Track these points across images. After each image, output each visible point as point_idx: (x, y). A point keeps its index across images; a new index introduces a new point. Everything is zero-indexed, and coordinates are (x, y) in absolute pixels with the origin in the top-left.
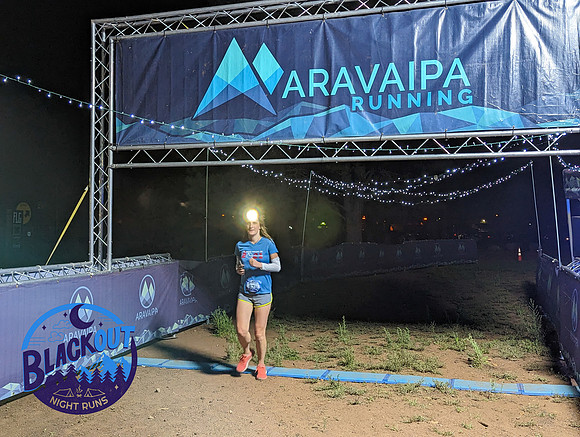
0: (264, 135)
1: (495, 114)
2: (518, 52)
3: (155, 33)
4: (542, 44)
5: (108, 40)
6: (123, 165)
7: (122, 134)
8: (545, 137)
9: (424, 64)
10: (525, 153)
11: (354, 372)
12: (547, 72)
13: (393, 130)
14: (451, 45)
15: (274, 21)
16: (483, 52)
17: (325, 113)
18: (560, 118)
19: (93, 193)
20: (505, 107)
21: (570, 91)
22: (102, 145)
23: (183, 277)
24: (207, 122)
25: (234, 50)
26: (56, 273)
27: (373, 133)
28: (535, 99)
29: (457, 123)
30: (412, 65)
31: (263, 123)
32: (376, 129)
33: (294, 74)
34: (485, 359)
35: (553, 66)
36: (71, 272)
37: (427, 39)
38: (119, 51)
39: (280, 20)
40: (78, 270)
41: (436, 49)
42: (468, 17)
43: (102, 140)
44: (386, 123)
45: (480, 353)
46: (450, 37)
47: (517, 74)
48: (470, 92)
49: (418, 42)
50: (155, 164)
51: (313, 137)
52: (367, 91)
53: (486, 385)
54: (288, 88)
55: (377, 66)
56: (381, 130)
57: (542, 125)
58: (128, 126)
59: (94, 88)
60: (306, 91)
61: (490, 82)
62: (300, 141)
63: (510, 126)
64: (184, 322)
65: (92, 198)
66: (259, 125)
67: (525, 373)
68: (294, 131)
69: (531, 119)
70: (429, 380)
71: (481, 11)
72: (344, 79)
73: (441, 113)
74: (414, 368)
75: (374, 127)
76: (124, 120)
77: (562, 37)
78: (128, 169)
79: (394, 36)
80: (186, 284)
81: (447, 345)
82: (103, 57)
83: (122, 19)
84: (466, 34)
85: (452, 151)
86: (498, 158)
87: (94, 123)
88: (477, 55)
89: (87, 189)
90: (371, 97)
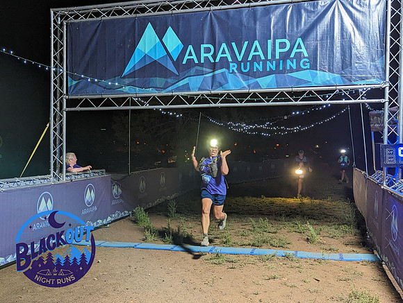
0: (170, 88)
1: (324, 75)
2: (340, 35)
3: (95, 19)
4: (355, 29)
5: (62, 23)
6: (73, 109)
7: (73, 87)
8: (357, 91)
9: (278, 41)
10: (344, 101)
11: (232, 248)
12: (358, 48)
13: (257, 85)
14: (295, 29)
15: (177, 11)
16: (317, 35)
17: (211, 74)
18: (367, 78)
19: (52, 128)
20: (331, 71)
21: (373, 60)
22: (58, 95)
23: (114, 185)
24: (131, 80)
25: (150, 31)
26: (28, 183)
27: (244, 88)
28: (351, 65)
29: (300, 81)
30: (270, 42)
31: (169, 80)
32: (245, 85)
33: (190, 47)
34: (318, 238)
35: (362, 44)
36: (38, 182)
37: (280, 24)
38: (70, 31)
39: (180, 11)
40: (42, 181)
41: (286, 32)
42: (306, 10)
43: (58, 91)
44: (252, 81)
45: (314, 234)
46: (295, 24)
47: (339, 49)
48: (308, 60)
49: (274, 27)
50: (95, 108)
51: (204, 90)
52: (240, 59)
53: (318, 255)
54: (187, 57)
55: (246, 43)
56: (249, 86)
57: (355, 83)
58: (76, 82)
59: (52, 56)
60: (199, 59)
61: (321, 54)
62: (195, 93)
63: (334, 83)
64: (115, 216)
65: (52, 131)
66: (167, 82)
67: (344, 246)
68: (191, 86)
69: (347, 79)
70: (281, 252)
71: (315, 6)
72: (224, 51)
73: (289, 74)
74: (271, 245)
75: (244, 84)
76: (73, 78)
77: (368, 25)
78: (77, 111)
79: (258, 22)
80: (116, 190)
81: (293, 229)
82: (59, 34)
83: (72, 8)
84: (305, 22)
85: (296, 100)
86: (327, 105)
87: (52, 80)
88: (312, 36)
89: (48, 125)
90: (242, 64)
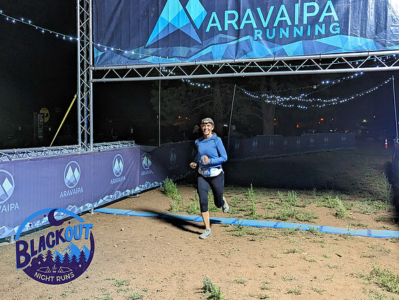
0: (193, 58)
1: (356, 40)
6: (99, 80)
7: (99, 58)
8: (391, 57)
9: (306, 5)
10: (378, 68)
12: (395, 10)
13: (283, 53)
17: (235, 42)
19: (80, 99)
20: (363, 35)
22: (85, 66)
23: (144, 157)
24: (155, 50)
26: (56, 152)
27: (269, 56)
28: (386, 29)
29: (328, 48)
30: (297, 6)
31: (193, 49)
32: (271, 53)
33: (214, 14)
34: (347, 213)
40: (70, 151)
43: (85, 63)
44: (278, 48)
45: (344, 209)
47: (373, 11)
48: (338, 25)
50: (120, 79)
51: (227, 59)
52: (265, 25)
54: (210, 25)
55: (272, 8)
56: (274, 53)
57: (390, 48)
58: (102, 53)
59: (79, 27)
60: (223, 26)
61: (353, 17)
62: (218, 62)
63: (366, 49)
64: (144, 187)
65: (79, 102)
66: (190, 51)
67: (375, 223)
68: (214, 55)
69: (382, 44)
70: (305, 226)
72: (249, 17)
73: (317, 40)
74: (297, 218)
75: (270, 51)
76: (100, 49)
78: (103, 82)
80: (146, 161)
81: (322, 204)
82: (85, 5)
85: (324, 68)
86: (359, 72)
87: (79, 51)
89: (75, 96)
90: (268, 30)
